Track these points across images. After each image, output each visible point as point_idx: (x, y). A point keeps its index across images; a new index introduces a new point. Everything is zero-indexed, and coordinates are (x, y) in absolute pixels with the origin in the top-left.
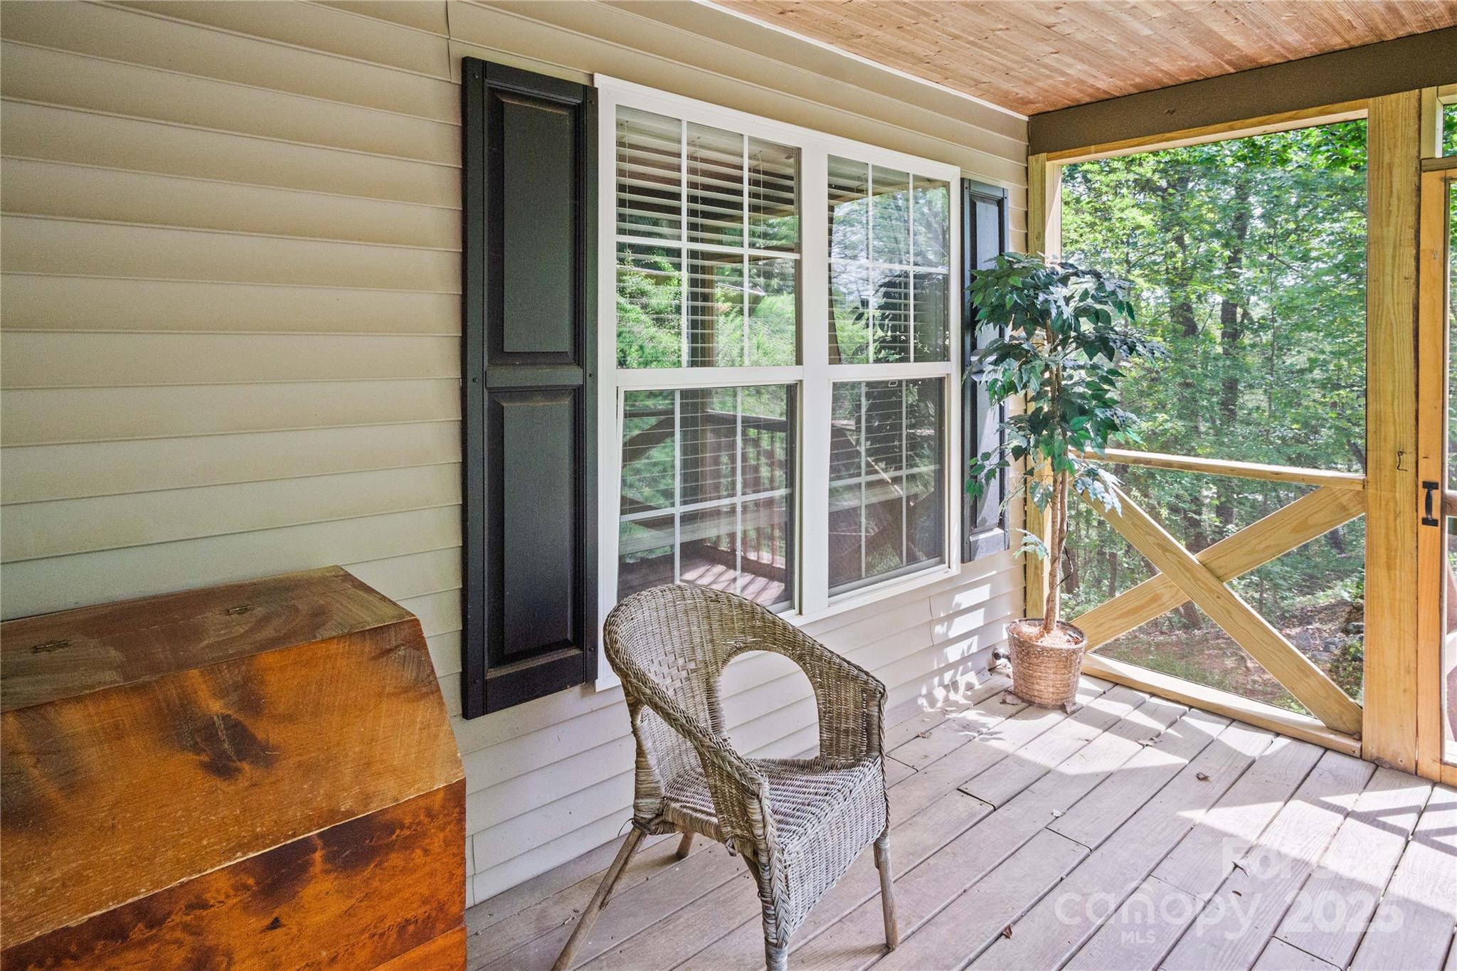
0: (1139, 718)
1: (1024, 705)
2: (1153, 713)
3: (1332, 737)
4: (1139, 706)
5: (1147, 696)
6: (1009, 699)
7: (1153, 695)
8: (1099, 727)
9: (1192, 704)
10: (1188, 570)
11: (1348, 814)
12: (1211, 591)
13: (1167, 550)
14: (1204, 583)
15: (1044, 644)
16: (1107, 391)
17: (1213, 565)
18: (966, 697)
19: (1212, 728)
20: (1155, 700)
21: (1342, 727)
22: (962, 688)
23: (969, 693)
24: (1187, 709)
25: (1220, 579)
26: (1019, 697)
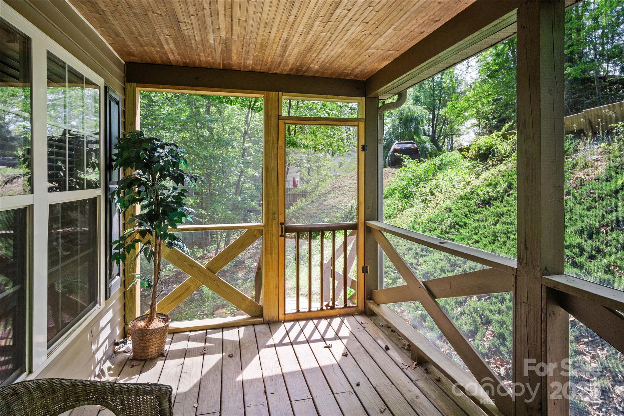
0: (193, 345)
1: (143, 362)
2: (196, 339)
3: (255, 320)
4: (189, 339)
5: (188, 333)
6: (134, 363)
7: (190, 331)
8: (181, 358)
9: (206, 328)
10: (202, 272)
11: (275, 346)
12: (211, 279)
13: (194, 267)
14: (209, 276)
15: (153, 328)
16: (183, 199)
17: (211, 268)
18: (111, 375)
19: (218, 335)
20: (193, 334)
21: (256, 315)
22: (106, 371)
23: (111, 372)
24: (205, 331)
25: (214, 273)
26: (138, 360)
